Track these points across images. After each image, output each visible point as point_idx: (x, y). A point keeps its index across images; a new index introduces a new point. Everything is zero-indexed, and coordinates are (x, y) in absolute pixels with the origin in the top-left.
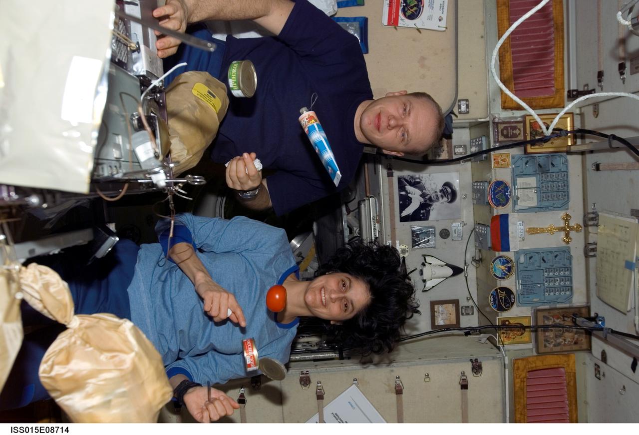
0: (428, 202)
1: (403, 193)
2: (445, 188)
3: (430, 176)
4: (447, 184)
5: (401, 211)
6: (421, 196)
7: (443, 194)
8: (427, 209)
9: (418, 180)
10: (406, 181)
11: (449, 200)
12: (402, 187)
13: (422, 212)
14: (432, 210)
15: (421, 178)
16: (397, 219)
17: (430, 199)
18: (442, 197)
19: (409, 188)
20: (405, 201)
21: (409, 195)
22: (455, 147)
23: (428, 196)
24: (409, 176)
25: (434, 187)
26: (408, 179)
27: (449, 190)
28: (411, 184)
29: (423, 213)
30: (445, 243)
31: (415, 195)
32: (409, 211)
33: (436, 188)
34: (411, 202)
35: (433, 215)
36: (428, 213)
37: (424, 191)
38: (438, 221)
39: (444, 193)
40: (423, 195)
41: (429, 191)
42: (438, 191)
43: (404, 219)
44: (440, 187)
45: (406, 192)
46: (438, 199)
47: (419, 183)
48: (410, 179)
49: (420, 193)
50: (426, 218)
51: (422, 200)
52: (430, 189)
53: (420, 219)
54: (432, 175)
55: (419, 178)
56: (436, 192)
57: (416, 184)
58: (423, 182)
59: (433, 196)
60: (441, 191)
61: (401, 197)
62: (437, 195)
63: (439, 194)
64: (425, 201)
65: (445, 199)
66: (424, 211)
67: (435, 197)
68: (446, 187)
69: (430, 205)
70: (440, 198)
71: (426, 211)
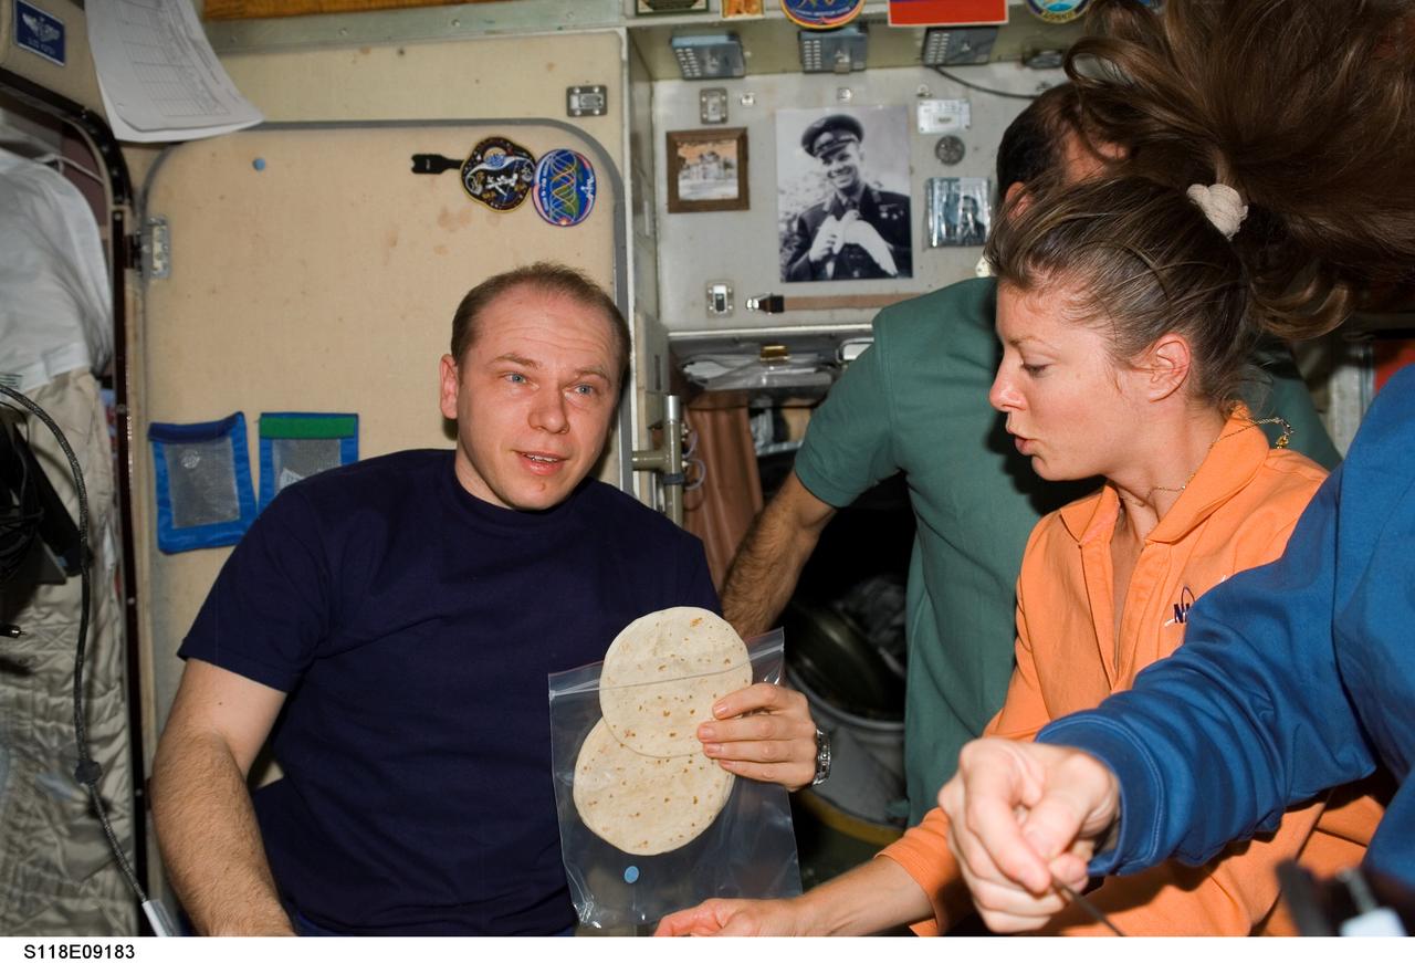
0: (857, 198)
1: (830, 268)
2: (821, 148)
3: (783, 192)
4: (810, 141)
5: (882, 274)
6: (839, 218)
7: (837, 155)
8: (877, 199)
9: (795, 226)
10: (795, 258)
11: (853, 136)
12: (814, 272)
13: (884, 215)
14: (880, 185)
15: (790, 217)
16: (903, 287)
17: (849, 191)
18: (843, 158)
19: (816, 252)
20: (853, 262)
21: (836, 250)
22: (704, 121)
23: (840, 196)
24: (781, 251)
25: (814, 182)
26: (789, 253)
27: (825, 137)
28: (806, 245)
29: (890, 212)
30: (976, 149)
31: (834, 234)
32: (880, 251)
33: (818, 175)
34: (856, 246)
35: (894, 184)
36: (888, 197)
37: (826, 208)
38: (912, 171)
39: (832, 153)
40: (838, 211)
41: (826, 195)
42: (826, 169)
43: (904, 263)
44: (816, 164)
45: (826, 259)
46: (849, 170)
47: (802, 223)
48: (790, 248)
49: (830, 221)
50: (901, 204)
51: (851, 214)
52: (821, 192)
53: (905, 222)
54: (781, 184)
55: (789, 222)
56: (830, 175)
57: (805, 231)
58: (800, 210)
59: (840, 183)
60: (827, 159)
61: (842, 273)
62: (840, 172)
63: (836, 165)
64: (854, 206)
65: (850, 149)
66: (883, 208)
67: (843, 177)
68: (817, 145)
69: (867, 191)
70: (847, 163)
71: (881, 203)
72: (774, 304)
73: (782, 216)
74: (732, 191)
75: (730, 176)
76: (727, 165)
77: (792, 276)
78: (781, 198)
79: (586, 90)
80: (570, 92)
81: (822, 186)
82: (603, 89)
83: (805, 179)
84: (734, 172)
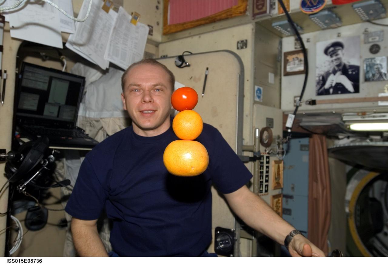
0: (341, 68)
1: (331, 91)
2: (330, 53)
3: (317, 68)
4: (326, 52)
5: (349, 92)
6: (334, 75)
7: (335, 54)
8: (348, 67)
9: (321, 78)
10: (321, 88)
11: (340, 48)
12: (326, 92)
13: (350, 73)
15: (319, 75)
16: (356, 95)
17: (338, 66)
18: (337, 55)
19: (327, 86)
20: (339, 89)
21: (333, 85)
22: (295, 48)
23: (335, 67)
24: (316, 86)
25: (327, 63)
26: (319, 87)
27: (331, 49)
28: (324, 83)
29: (352, 71)
30: (384, 48)
31: (333, 80)
32: (348, 85)
33: (329, 61)
34: (340, 83)
35: (354, 62)
36: (352, 67)
37: (331, 72)
38: (360, 56)
39: (333, 54)
40: (334, 72)
41: (331, 68)
42: (331, 59)
43: (357, 89)
44: (328, 58)
45: (331, 87)
46: (339, 59)
47: (323, 77)
48: (319, 85)
49: (332, 76)
50: (356, 68)
51: (339, 73)
52: (329, 67)
53: (358, 74)
54: (317, 65)
55: (319, 77)
56: (332, 61)
57: (324, 79)
58: (322, 73)
59: (335, 63)
60: (331, 56)
61: (335, 92)
62: (336, 60)
63: (334, 58)
64: (340, 70)
65: (340, 52)
67: (337, 61)
68: (328, 52)
69: (345, 66)
70: (338, 56)
71: (350, 69)
72: (313, 103)
73: (317, 75)
74: (302, 68)
75: (301, 64)
76: (301, 61)
77: (320, 94)
78: (317, 70)
79: (242, 41)
80: (238, 43)
81: (329, 65)
82: (246, 41)
83: (325, 63)
84: (303, 62)
